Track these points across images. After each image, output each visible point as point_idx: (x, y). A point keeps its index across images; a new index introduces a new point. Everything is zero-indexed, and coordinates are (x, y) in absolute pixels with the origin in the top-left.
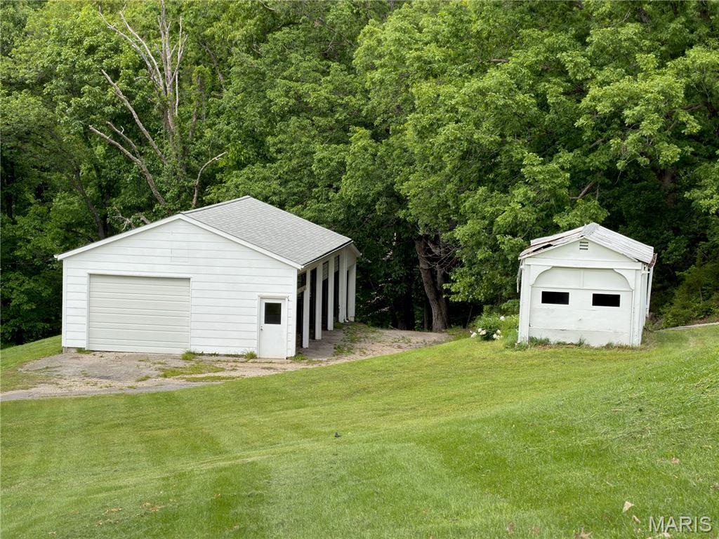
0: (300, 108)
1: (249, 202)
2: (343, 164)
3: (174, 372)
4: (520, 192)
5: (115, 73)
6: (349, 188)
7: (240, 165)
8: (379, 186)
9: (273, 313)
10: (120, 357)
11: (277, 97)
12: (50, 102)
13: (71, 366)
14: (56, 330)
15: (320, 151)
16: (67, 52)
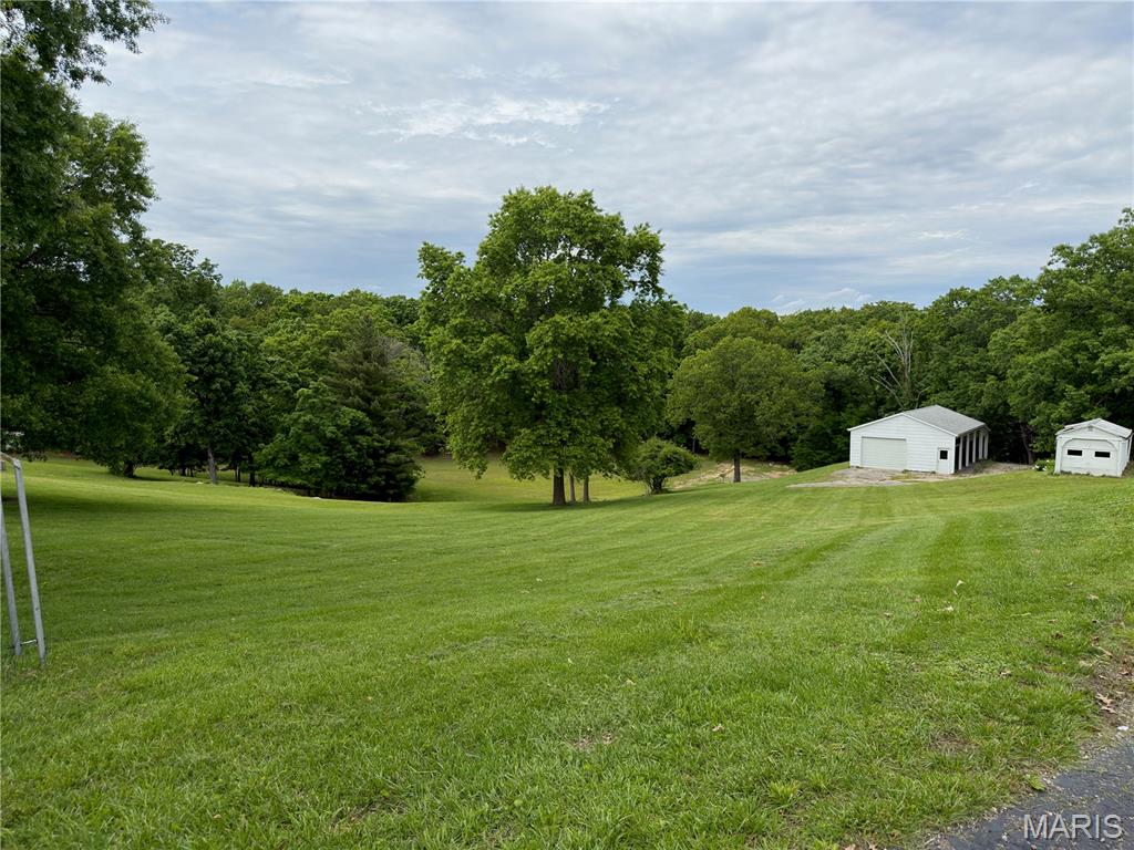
0: (964, 367)
1: (937, 408)
2: (982, 391)
3: (897, 478)
4: (1063, 404)
5: (882, 356)
6: (985, 402)
7: (937, 392)
8: (1000, 401)
9: (944, 455)
10: (874, 471)
11: (953, 363)
12: (855, 368)
13: (852, 473)
14: (848, 459)
15: (972, 386)
16: (863, 348)
